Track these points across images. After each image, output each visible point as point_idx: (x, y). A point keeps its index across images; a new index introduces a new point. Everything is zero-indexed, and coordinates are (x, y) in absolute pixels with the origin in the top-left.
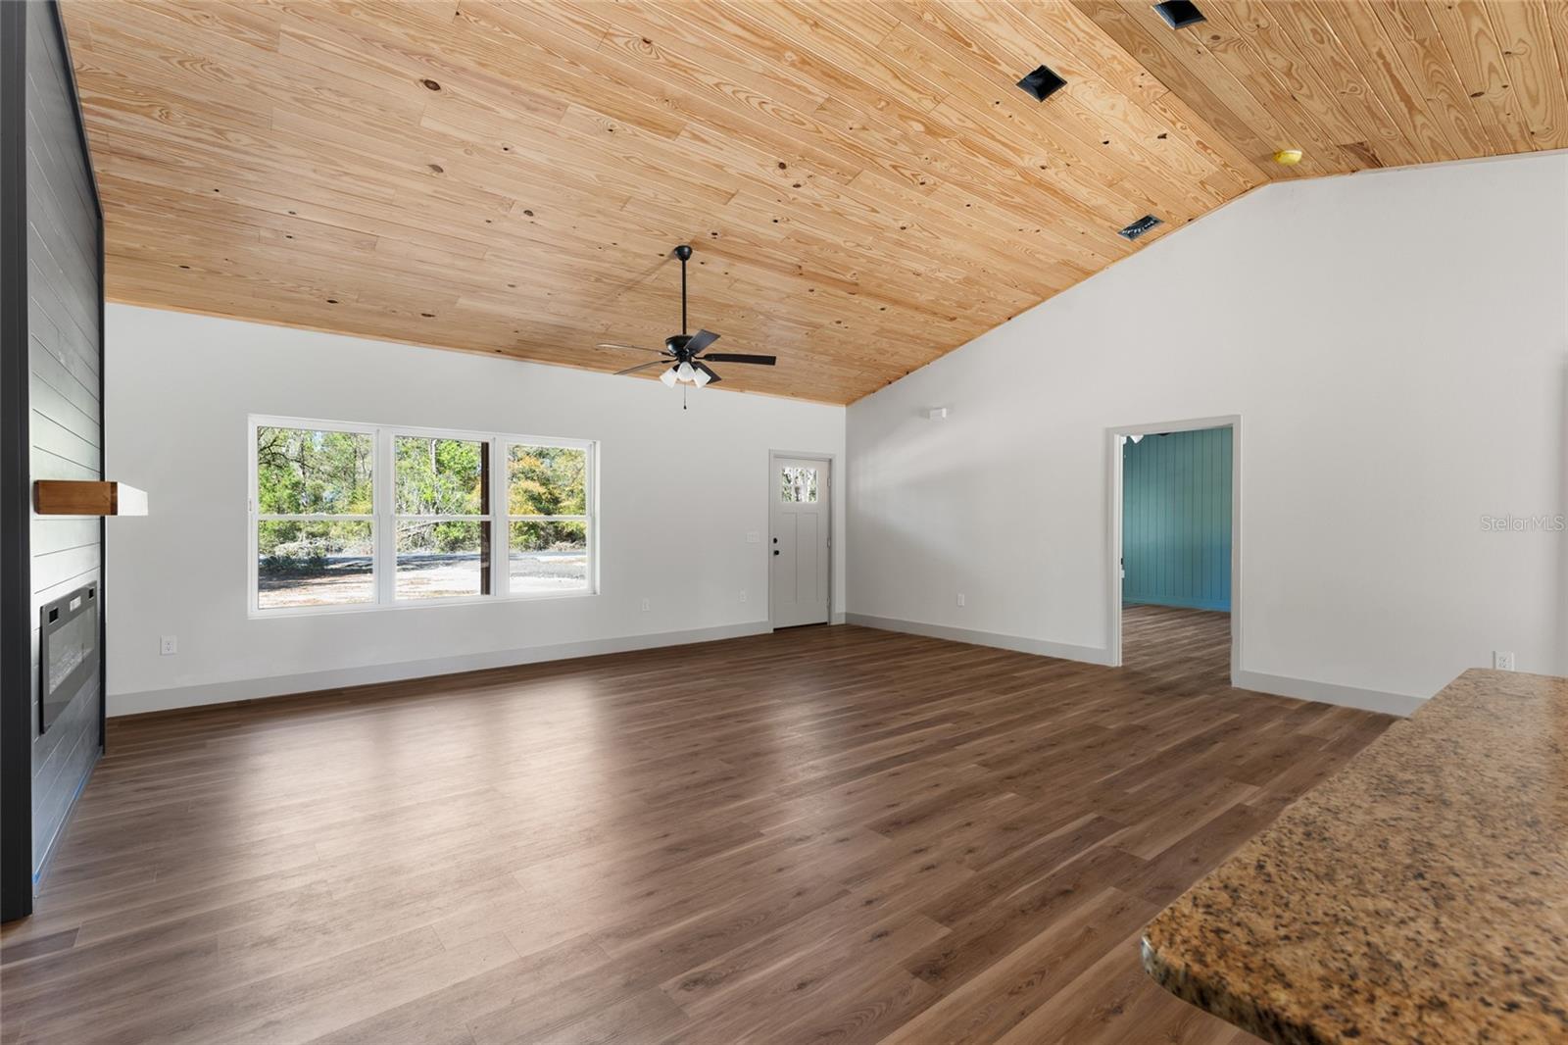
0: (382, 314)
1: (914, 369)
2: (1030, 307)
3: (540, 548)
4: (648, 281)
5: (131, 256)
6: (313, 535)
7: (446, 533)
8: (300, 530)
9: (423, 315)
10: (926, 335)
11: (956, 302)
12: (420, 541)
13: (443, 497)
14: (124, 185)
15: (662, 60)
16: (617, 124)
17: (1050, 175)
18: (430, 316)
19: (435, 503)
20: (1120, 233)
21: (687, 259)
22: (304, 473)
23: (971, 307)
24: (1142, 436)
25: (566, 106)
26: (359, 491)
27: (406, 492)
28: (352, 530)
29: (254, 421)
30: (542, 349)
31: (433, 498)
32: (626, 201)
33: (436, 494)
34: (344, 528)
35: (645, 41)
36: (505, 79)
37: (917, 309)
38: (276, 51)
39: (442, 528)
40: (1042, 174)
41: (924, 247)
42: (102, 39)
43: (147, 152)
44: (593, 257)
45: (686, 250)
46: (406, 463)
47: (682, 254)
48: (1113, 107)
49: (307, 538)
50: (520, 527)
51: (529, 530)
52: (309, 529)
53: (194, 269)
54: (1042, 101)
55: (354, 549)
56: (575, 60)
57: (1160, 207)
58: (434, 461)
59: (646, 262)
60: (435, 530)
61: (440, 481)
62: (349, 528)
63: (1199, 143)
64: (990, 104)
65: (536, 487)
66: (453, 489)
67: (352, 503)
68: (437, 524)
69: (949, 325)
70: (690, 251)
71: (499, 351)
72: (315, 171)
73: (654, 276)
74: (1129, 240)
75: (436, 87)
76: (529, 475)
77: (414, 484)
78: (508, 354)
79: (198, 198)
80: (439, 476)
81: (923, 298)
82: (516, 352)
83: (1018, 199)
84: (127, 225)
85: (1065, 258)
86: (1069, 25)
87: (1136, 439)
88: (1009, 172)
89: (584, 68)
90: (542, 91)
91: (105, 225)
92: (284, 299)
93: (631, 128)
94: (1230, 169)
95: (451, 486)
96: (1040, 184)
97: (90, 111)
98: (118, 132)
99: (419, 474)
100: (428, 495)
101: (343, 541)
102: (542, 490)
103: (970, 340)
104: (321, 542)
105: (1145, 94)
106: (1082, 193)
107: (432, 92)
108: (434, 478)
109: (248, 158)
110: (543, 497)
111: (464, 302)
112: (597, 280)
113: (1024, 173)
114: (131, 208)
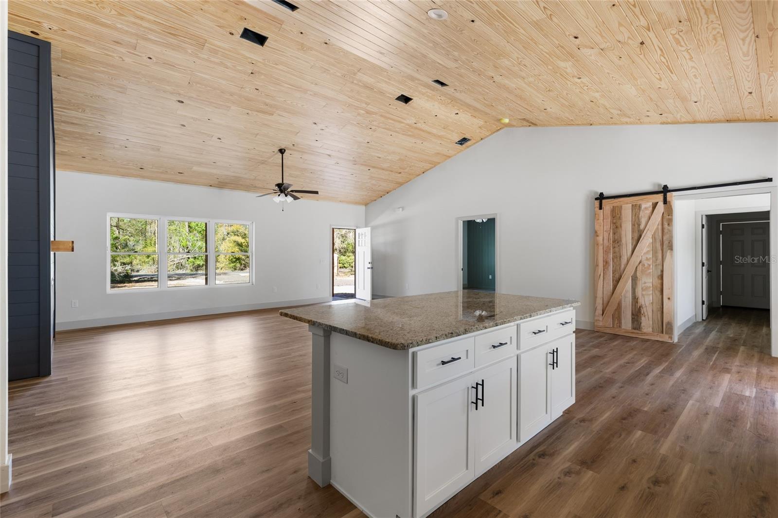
0: (162, 173)
1: (390, 191)
2: (430, 169)
3: (242, 270)
4: (270, 160)
5: (63, 154)
6: (124, 264)
7: (193, 262)
8: (117, 261)
9: (179, 173)
10: (390, 179)
11: (399, 167)
12: (180, 266)
13: (192, 244)
14: (64, 131)
15: (263, 94)
16: (250, 112)
17: (419, 125)
18: (181, 173)
19: (188, 248)
20: (456, 143)
21: (283, 153)
22: (119, 232)
23: (406, 168)
24: (487, 219)
25: (230, 107)
26: (148, 241)
27: (173, 242)
28: (145, 261)
29: (109, 215)
30: (229, 185)
31: (187, 245)
32: (257, 134)
33: (188, 243)
34: (140, 260)
35: (256, 89)
36: (207, 100)
37: (383, 169)
38: (125, 93)
39: (192, 259)
40: (415, 125)
41: (379, 149)
42: (64, 91)
43: (75, 122)
44: (247, 153)
45: (283, 151)
46: (173, 228)
47: (282, 151)
48: (434, 105)
49: (121, 265)
50: (232, 259)
51: (236, 261)
52: (122, 261)
53: (87, 158)
54: (406, 103)
55: (146, 270)
56: (232, 94)
57: (467, 135)
58: (187, 226)
59: (268, 154)
60: (188, 261)
61: (191, 237)
62: (143, 260)
63: (472, 116)
64: (387, 105)
65: (240, 240)
66: (197, 240)
67: (145, 247)
68: (189, 258)
69: (399, 175)
70: (285, 150)
71: (211, 186)
72: (137, 127)
73: (272, 159)
74: (460, 146)
75: (182, 102)
76: (236, 233)
77: (177, 238)
78: (214, 187)
79: (92, 135)
80: (190, 234)
81: (385, 165)
82: (218, 186)
83: (410, 133)
84: (63, 144)
85: (438, 152)
86: (407, 83)
87: (484, 221)
88: (402, 125)
89: (235, 97)
90: (221, 103)
91: (56, 144)
92: (122, 168)
93: (255, 113)
94: (488, 123)
95: (196, 239)
96: (416, 128)
97: (56, 110)
98: (64, 115)
99: (179, 233)
100: (184, 244)
101: (140, 266)
102: (243, 241)
103: (410, 180)
104: (128, 267)
105: (444, 102)
106: (434, 131)
107: (181, 104)
108: (187, 234)
109: (112, 123)
110: (244, 244)
111: (195, 168)
112: (249, 160)
113: (408, 125)
114: (66, 139)
